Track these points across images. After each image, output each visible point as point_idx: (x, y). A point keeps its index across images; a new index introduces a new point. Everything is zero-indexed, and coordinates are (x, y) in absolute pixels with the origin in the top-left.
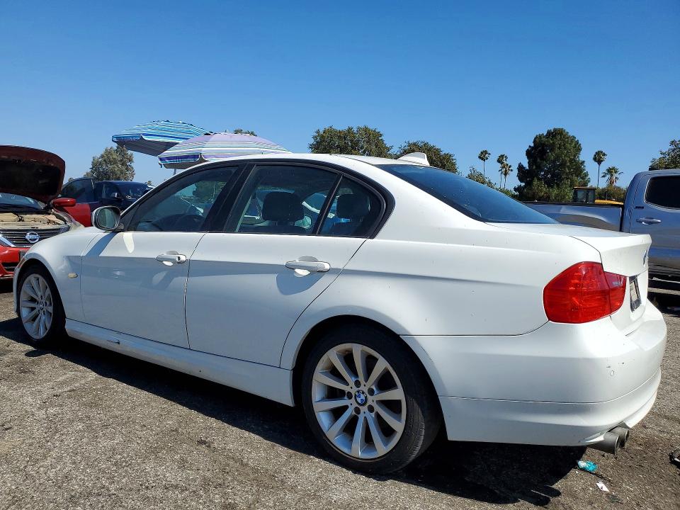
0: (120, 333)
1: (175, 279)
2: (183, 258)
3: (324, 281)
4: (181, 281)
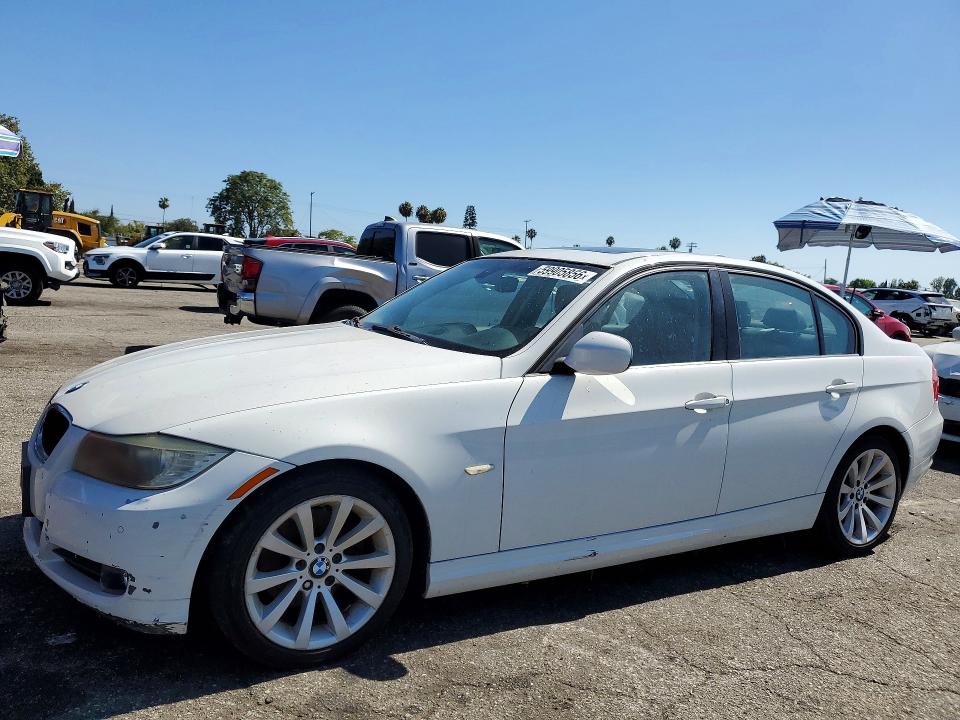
0: (594, 538)
1: (712, 430)
2: (720, 400)
3: (853, 398)
4: (720, 430)
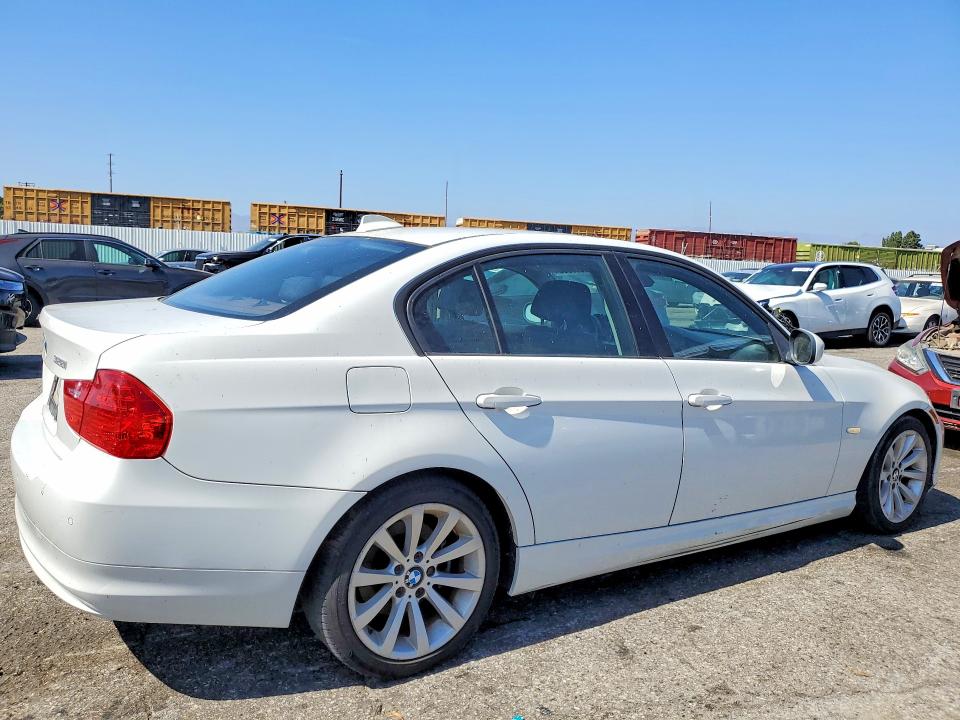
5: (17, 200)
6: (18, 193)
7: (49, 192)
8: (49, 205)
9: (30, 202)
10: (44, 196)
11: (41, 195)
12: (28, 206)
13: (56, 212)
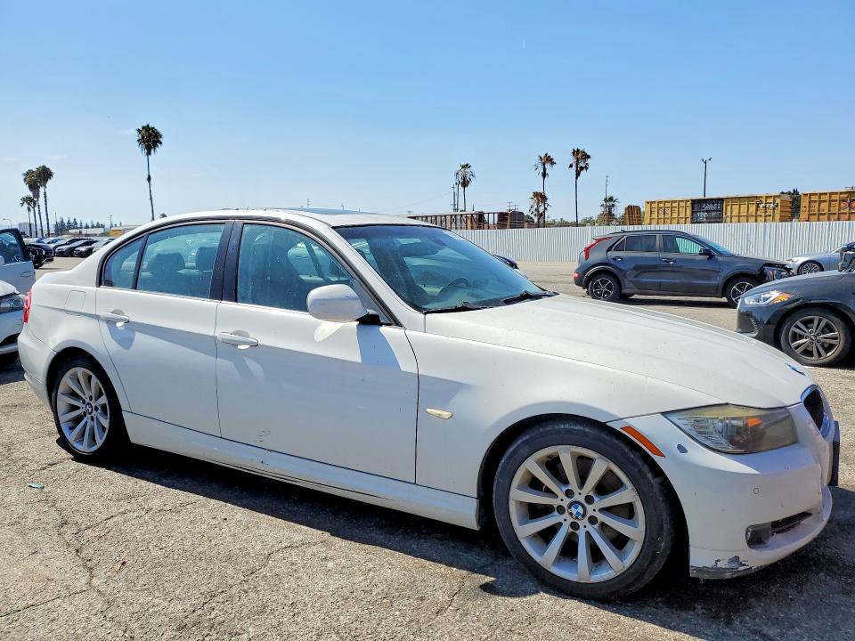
5: (812, 204)
6: (813, 198)
7: (841, 193)
8: (840, 205)
9: (823, 205)
10: (837, 197)
11: (833, 197)
12: (821, 208)
13: (847, 210)
